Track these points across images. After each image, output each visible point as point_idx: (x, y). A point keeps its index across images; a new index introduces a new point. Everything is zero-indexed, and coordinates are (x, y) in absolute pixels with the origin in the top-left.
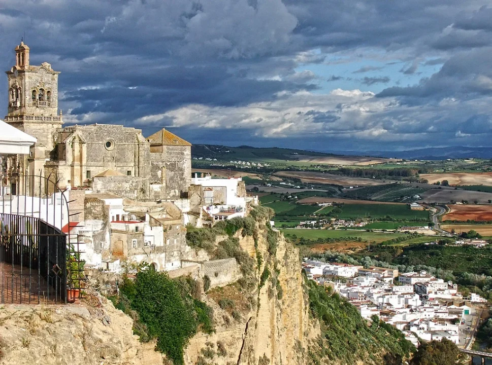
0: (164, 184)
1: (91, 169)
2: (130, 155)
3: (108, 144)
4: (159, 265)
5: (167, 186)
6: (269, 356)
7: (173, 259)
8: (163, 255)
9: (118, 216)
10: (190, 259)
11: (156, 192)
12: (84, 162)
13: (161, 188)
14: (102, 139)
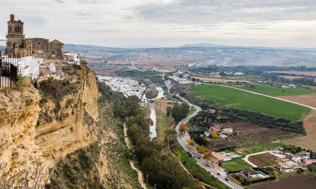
0: (56, 55)
1: (34, 51)
2: (45, 47)
3: (39, 43)
4: (54, 78)
5: (57, 56)
6: (86, 102)
7: (58, 76)
8: (55, 75)
9: (42, 64)
10: (64, 75)
11: (53, 57)
12: (32, 48)
13: (55, 56)
14: (37, 42)
